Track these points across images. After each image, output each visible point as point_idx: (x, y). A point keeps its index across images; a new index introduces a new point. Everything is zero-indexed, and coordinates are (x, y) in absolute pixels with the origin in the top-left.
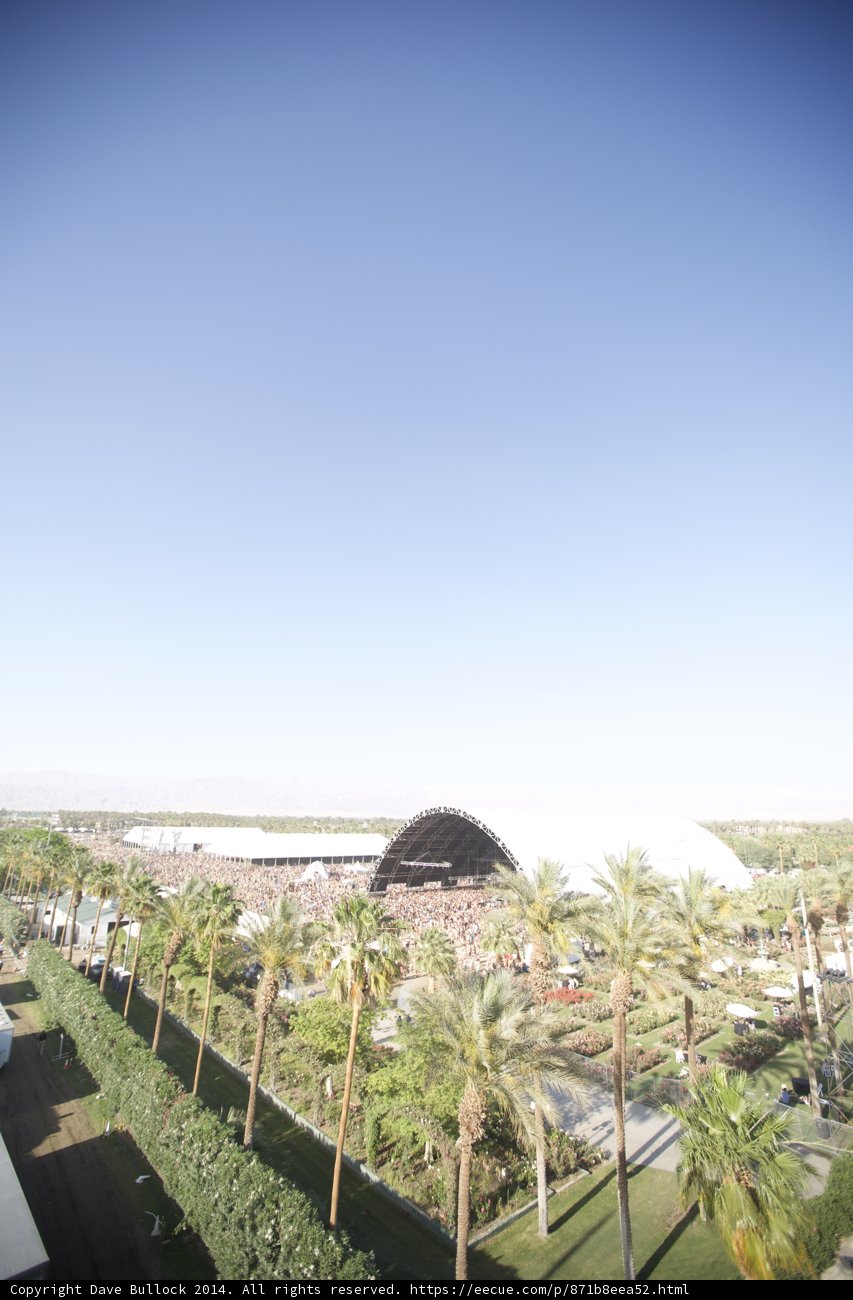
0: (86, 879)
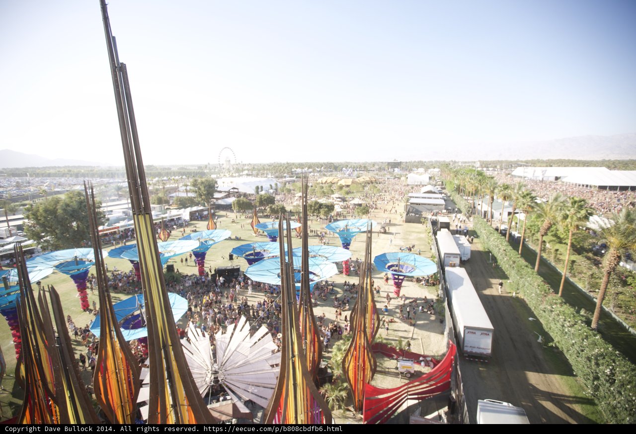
0: (496, 191)
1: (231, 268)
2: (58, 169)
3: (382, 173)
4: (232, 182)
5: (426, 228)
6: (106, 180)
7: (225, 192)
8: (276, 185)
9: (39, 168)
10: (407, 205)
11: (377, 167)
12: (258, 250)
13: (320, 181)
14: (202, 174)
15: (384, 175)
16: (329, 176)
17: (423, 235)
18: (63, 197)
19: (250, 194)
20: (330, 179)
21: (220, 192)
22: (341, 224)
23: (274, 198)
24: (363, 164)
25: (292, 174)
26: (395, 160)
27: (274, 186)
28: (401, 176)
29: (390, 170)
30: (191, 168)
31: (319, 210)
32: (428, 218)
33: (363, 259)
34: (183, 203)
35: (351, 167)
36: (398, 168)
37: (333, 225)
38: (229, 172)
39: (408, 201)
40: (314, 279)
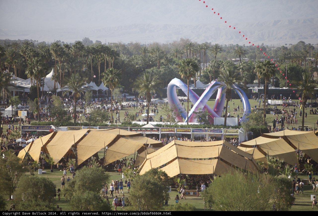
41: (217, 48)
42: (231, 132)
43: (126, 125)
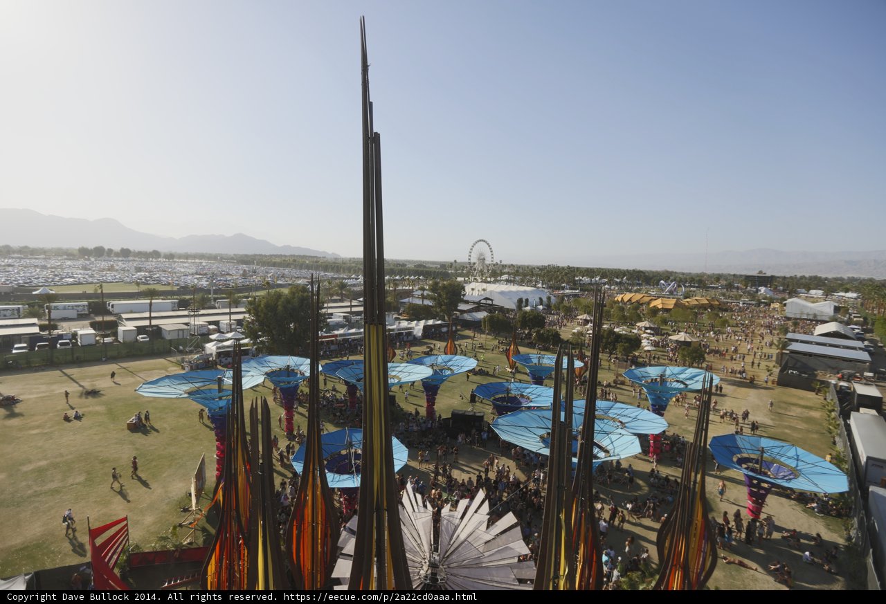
1: (471, 414)
2: (283, 258)
3: (735, 292)
4: (484, 290)
5: (825, 402)
6: (330, 274)
7: (474, 303)
8: (549, 298)
9: (265, 256)
10: (782, 354)
11: (724, 283)
12: (513, 393)
13: (619, 298)
14: (445, 276)
15: (738, 297)
16: (636, 291)
17: (816, 414)
18: (286, 291)
19: (508, 309)
20: (638, 297)
21: (467, 302)
22: (653, 372)
23: (544, 318)
24: (698, 275)
25: (575, 284)
26: (761, 272)
27: (545, 299)
28: (772, 301)
29: (749, 288)
30: (431, 266)
31: (614, 346)
32: (829, 383)
33: (690, 438)
34: (416, 313)
35: (675, 280)
36: (766, 286)
37: (639, 371)
38: (482, 275)
39: (785, 345)
40: (599, 455)
41: (676, 273)
42: (679, 297)
43: (646, 293)
